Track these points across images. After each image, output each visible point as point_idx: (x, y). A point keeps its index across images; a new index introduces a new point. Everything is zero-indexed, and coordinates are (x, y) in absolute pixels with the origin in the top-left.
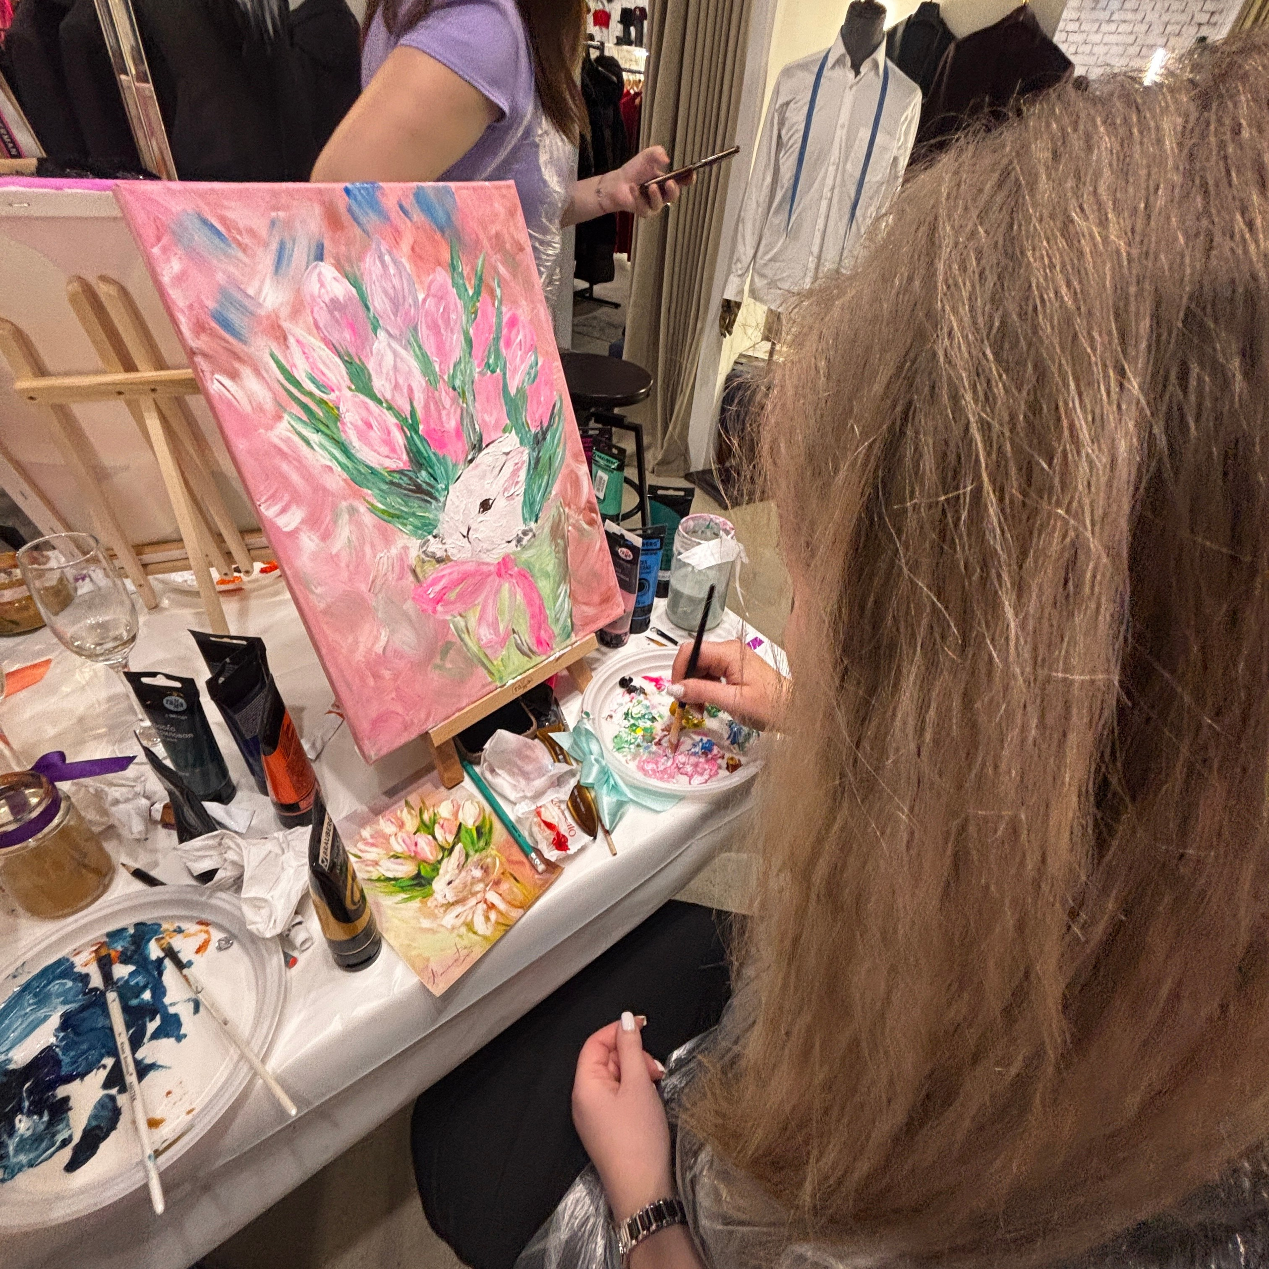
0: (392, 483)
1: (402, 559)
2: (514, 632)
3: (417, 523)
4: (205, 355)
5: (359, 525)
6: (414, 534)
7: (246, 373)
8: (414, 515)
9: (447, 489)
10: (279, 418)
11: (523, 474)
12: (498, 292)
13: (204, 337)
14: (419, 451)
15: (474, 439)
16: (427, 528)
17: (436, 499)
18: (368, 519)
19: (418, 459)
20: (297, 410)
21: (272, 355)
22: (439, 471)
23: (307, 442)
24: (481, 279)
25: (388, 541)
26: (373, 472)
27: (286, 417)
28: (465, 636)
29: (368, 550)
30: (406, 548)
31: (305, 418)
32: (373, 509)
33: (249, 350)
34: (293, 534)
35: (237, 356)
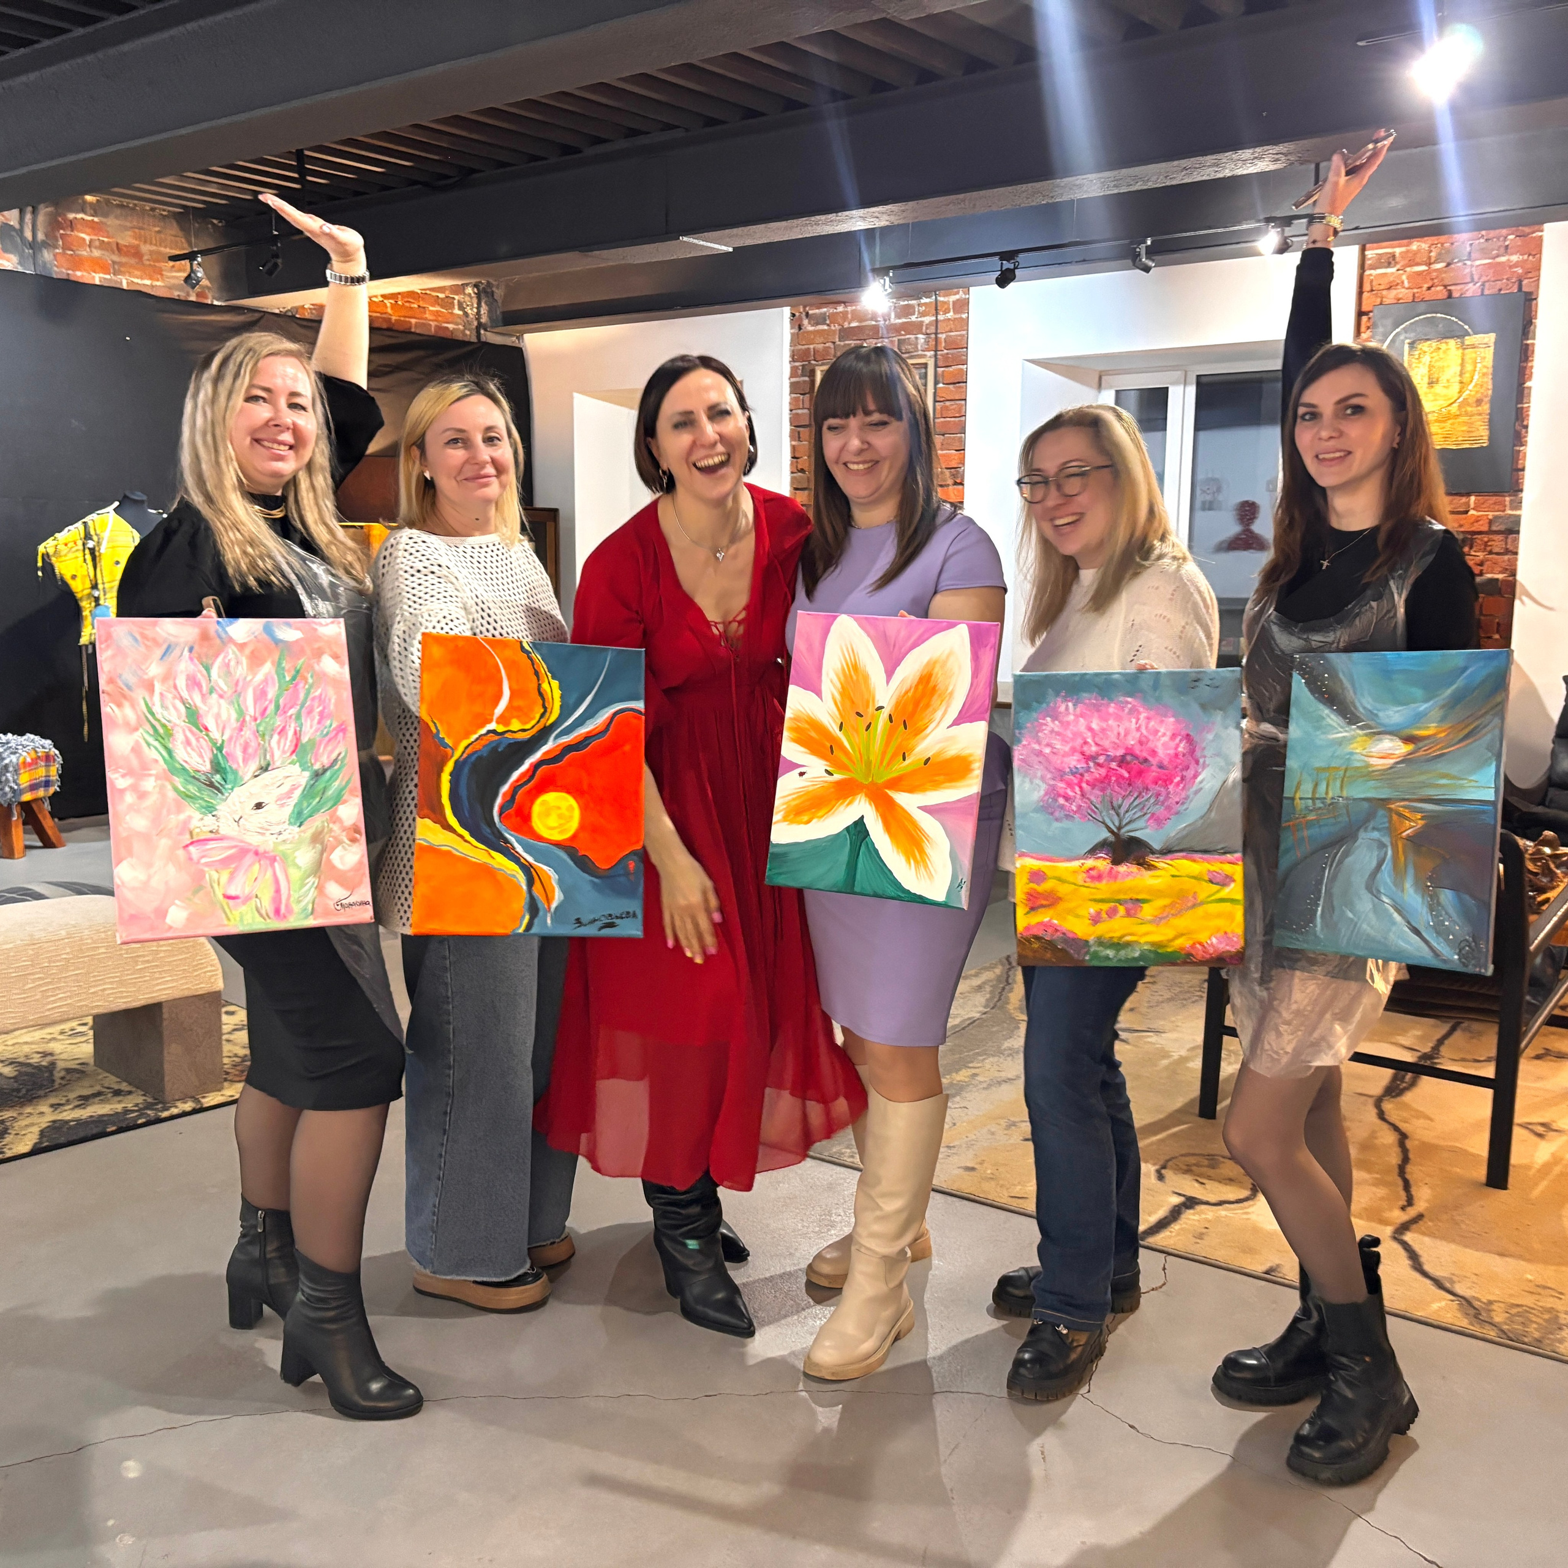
0: (194, 777)
1: (186, 823)
2: (257, 896)
3: (204, 804)
4: (108, 694)
5: (164, 796)
6: (198, 809)
7: (127, 704)
8: (202, 799)
9: (232, 789)
10: (136, 729)
11: (298, 793)
12: (310, 681)
13: (111, 686)
14: (219, 763)
15: (263, 764)
16: (210, 809)
17: (222, 794)
18: (171, 794)
19: (217, 768)
20: (148, 727)
21: (144, 699)
22: (230, 777)
23: (149, 745)
24: (298, 672)
25: (179, 810)
26: (184, 769)
27: (141, 730)
28: (215, 885)
29: (165, 812)
30: (190, 817)
31: (152, 732)
32: (176, 789)
33: (133, 695)
34: (122, 792)
35: (125, 697)
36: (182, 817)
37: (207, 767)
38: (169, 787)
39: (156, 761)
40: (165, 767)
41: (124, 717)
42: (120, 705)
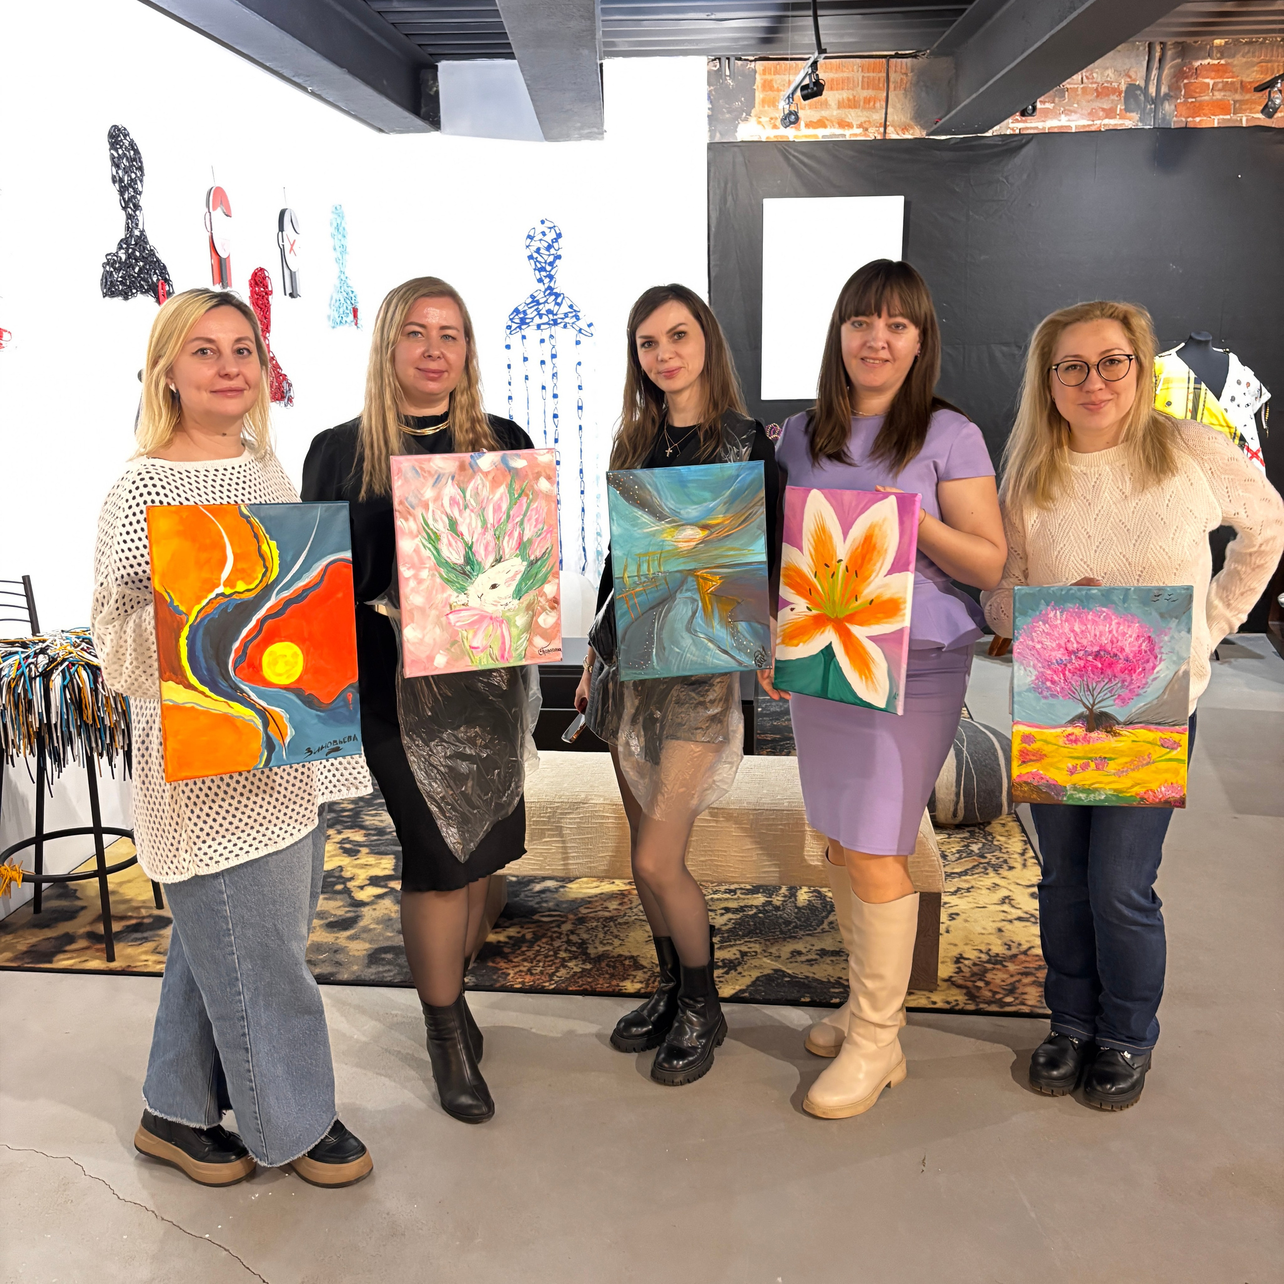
0: (453, 568)
1: (447, 599)
2: (490, 647)
3: (459, 586)
4: (400, 513)
5: (434, 581)
6: (455, 590)
9: (477, 575)
10: (417, 536)
11: (518, 577)
12: (531, 497)
13: (401, 506)
15: (498, 557)
16: (462, 590)
17: (471, 578)
18: (438, 580)
19: (468, 561)
22: (476, 567)
23: (424, 546)
24: (523, 491)
25: (443, 591)
26: (447, 562)
28: (465, 641)
29: (434, 592)
30: (450, 595)
32: (441, 576)
33: (415, 512)
34: (408, 579)
35: (410, 513)
36: (445, 595)
37: (461, 561)
38: (437, 575)
39: (429, 557)
40: (435, 562)
42: (406, 520)
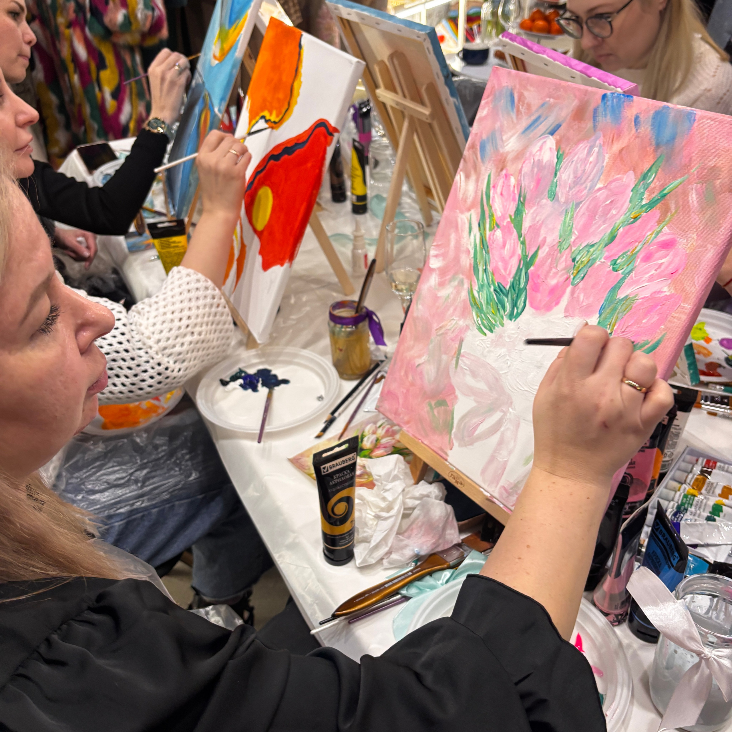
1: (462, 330)
5: (458, 293)
6: (477, 322)
7: (473, 178)
8: (486, 314)
10: (469, 210)
14: (519, 281)
16: (486, 328)
18: (464, 294)
19: (515, 286)
20: (479, 211)
21: (489, 176)
23: (470, 231)
27: (472, 211)
29: (451, 310)
31: (479, 217)
32: (470, 291)
33: (483, 168)
34: (432, 270)
35: (475, 167)
36: (461, 323)
37: (507, 280)
38: (466, 286)
39: (468, 252)
40: (472, 261)
41: (466, 191)
42: (467, 177)
